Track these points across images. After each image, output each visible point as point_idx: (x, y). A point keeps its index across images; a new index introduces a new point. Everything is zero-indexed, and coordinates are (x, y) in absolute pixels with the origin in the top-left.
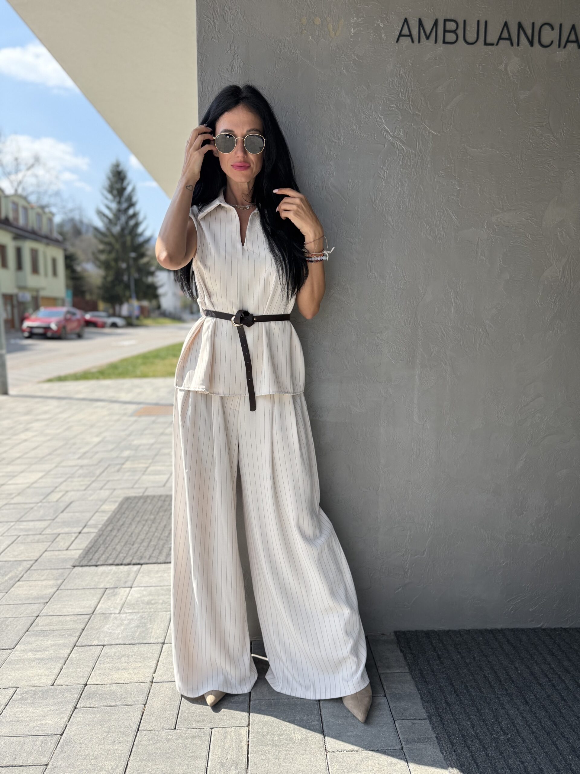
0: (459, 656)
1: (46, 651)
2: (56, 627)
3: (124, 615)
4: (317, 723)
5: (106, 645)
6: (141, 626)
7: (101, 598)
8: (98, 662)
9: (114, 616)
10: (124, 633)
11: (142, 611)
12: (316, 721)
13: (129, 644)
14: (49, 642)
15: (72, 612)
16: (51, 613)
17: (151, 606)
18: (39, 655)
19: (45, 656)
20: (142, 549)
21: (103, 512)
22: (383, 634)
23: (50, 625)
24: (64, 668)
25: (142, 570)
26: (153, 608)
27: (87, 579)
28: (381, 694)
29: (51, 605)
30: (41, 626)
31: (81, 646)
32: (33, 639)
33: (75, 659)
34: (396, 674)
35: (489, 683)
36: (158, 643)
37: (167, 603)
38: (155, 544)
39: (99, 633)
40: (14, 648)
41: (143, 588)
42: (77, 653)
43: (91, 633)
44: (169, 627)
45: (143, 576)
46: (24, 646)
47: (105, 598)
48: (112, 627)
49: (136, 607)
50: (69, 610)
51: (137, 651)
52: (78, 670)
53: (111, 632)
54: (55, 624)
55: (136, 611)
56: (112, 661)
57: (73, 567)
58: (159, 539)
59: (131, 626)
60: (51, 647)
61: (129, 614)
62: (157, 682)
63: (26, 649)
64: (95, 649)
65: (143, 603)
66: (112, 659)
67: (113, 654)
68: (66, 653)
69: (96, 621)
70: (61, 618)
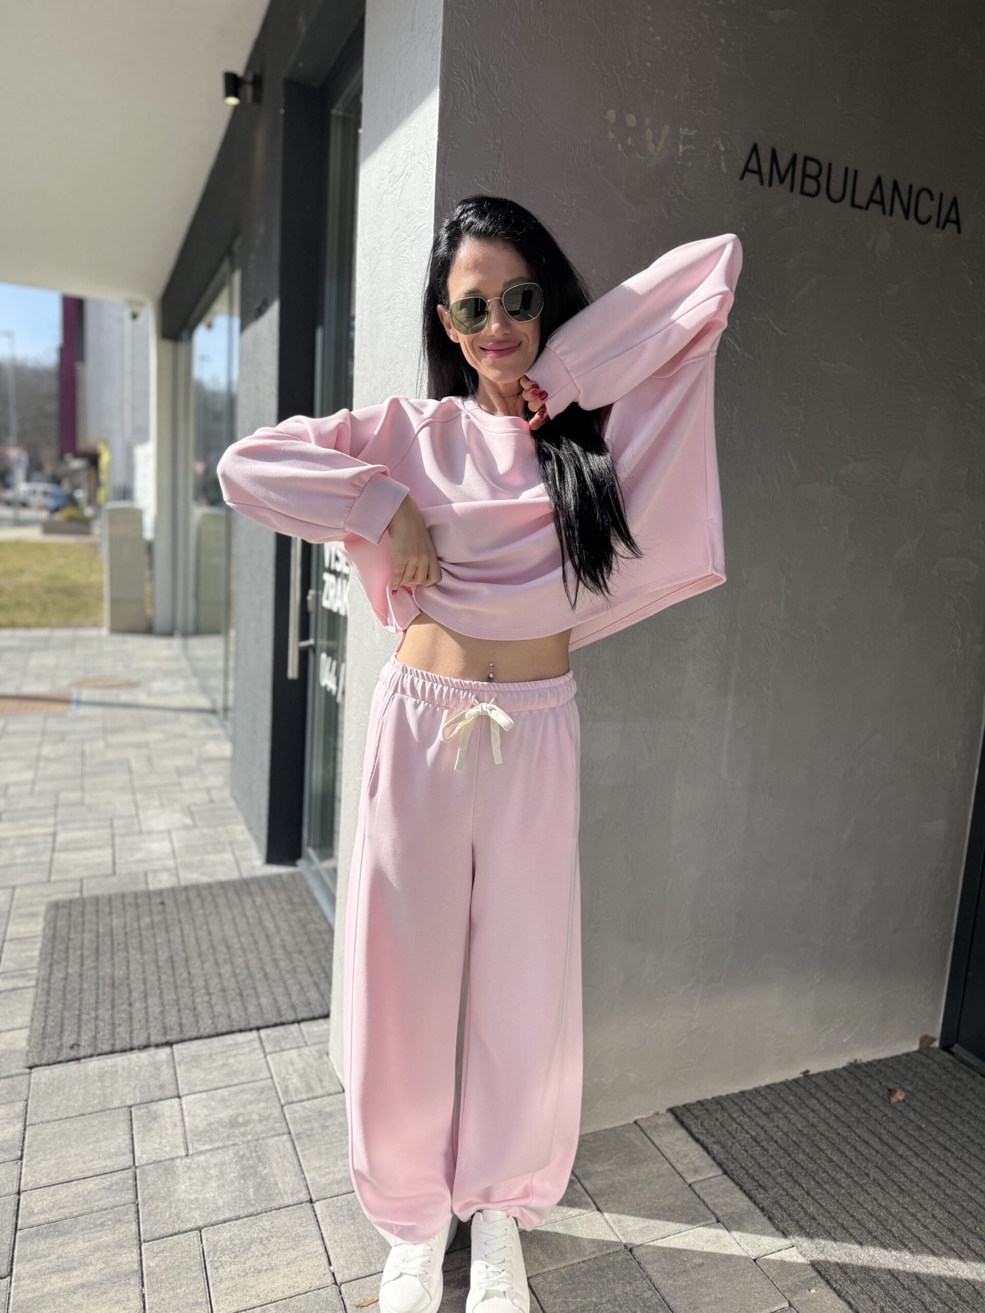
0: (780, 1133)
1: (88, 1265)
2: (76, 1210)
3: (202, 1158)
4: (650, 1293)
5: (203, 1228)
6: (248, 1174)
7: (132, 1129)
8: (207, 1265)
9: (181, 1163)
10: (224, 1196)
11: (230, 1143)
12: (646, 1289)
13: (247, 1216)
14: (81, 1245)
15: (88, 1170)
16: (44, 1181)
17: (242, 1130)
18: (77, 1277)
19: (92, 1278)
20: (155, 1010)
21: (20, 940)
22: (657, 1114)
23: (63, 1208)
24: (148, 1295)
25: (176, 1055)
26: (249, 1134)
27: (75, 1092)
28: (710, 1219)
29: (33, 1162)
30: (43, 1212)
31: (154, 1240)
32: (42, 1246)
33: (157, 1269)
34: (713, 1180)
35: (840, 1168)
36: (301, 1203)
37: (268, 1118)
38: (175, 997)
39: (174, 1205)
40: (11, 1275)
41: (204, 1095)
42: (155, 1257)
43: (157, 1207)
44: (301, 1166)
45: (188, 1070)
46: (31, 1264)
47: (139, 1127)
48: (193, 1187)
49: (215, 1137)
50: (80, 1166)
51: (273, 1228)
52: (179, 1291)
53: (197, 1199)
54: (68, 1204)
55: (219, 1144)
56: (235, 1257)
57: (27, 1071)
58: (176, 987)
59: (229, 1178)
60: (93, 1255)
61: (211, 1153)
62: (346, 1282)
63: (39, 1271)
64: (186, 1240)
65: (222, 1126)
66: (233, 1255)
67: (228, 1243)
68: (133, 1262)
69: (150, 1181)
70: (74, 1188)
